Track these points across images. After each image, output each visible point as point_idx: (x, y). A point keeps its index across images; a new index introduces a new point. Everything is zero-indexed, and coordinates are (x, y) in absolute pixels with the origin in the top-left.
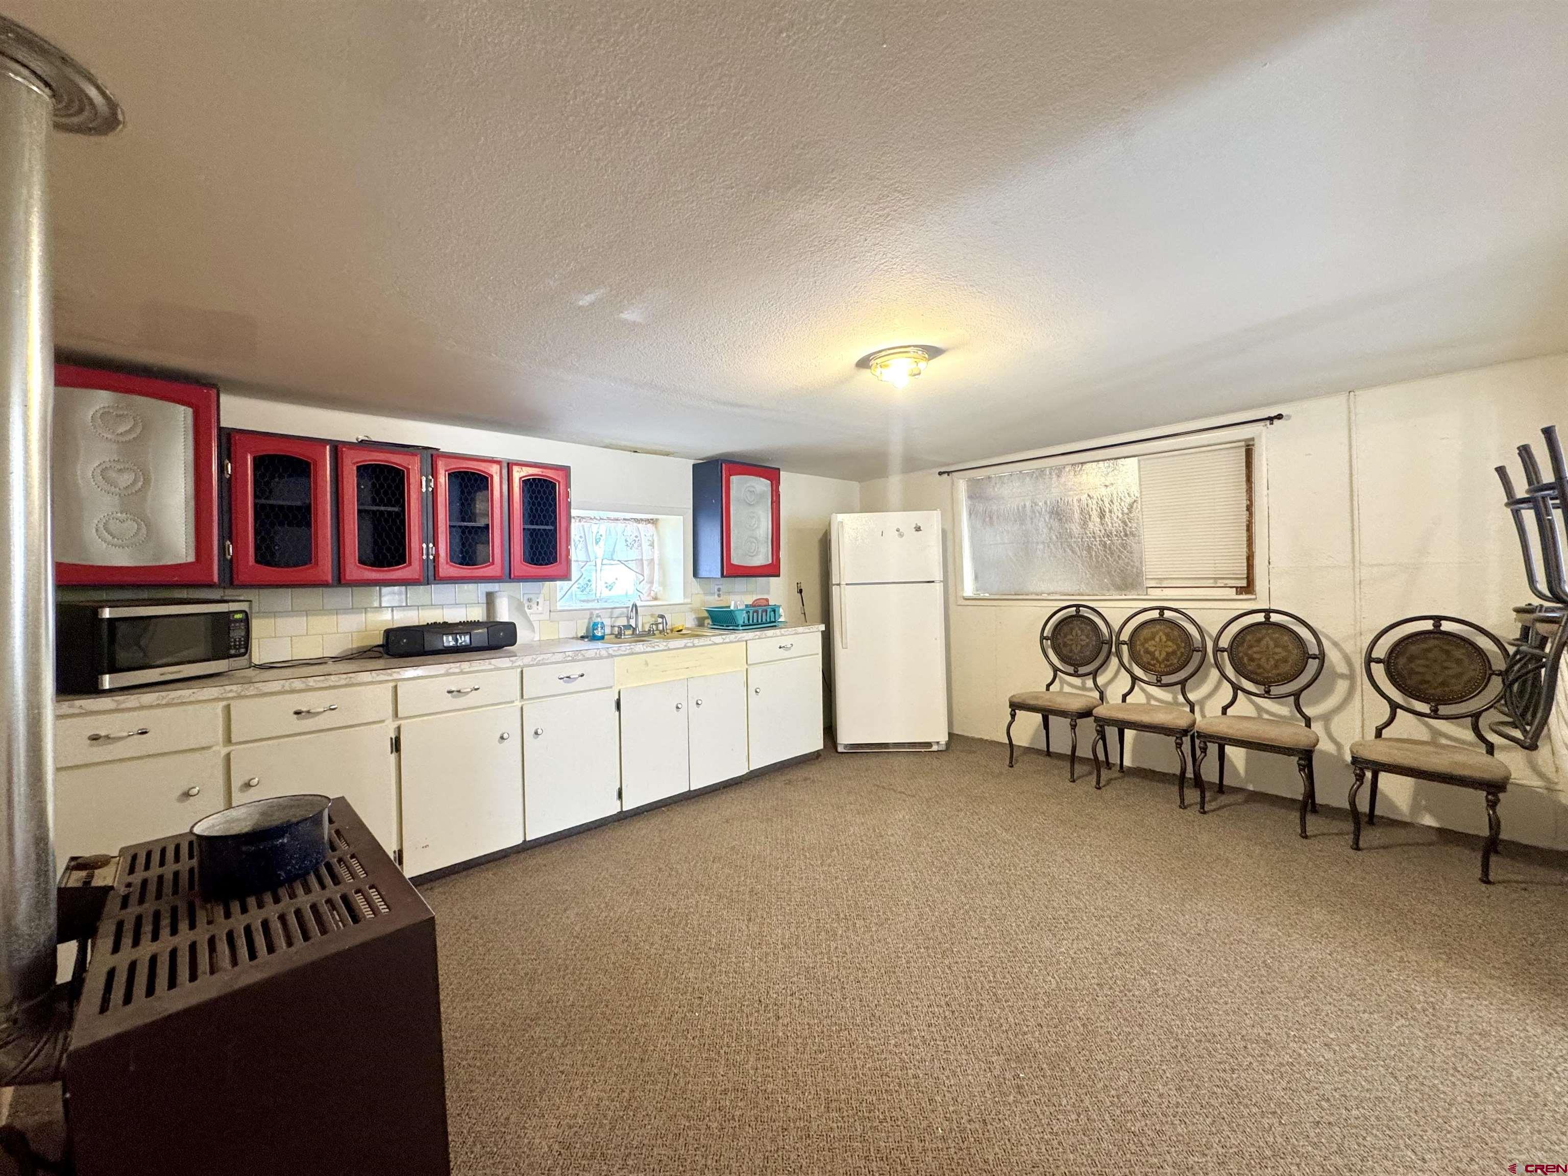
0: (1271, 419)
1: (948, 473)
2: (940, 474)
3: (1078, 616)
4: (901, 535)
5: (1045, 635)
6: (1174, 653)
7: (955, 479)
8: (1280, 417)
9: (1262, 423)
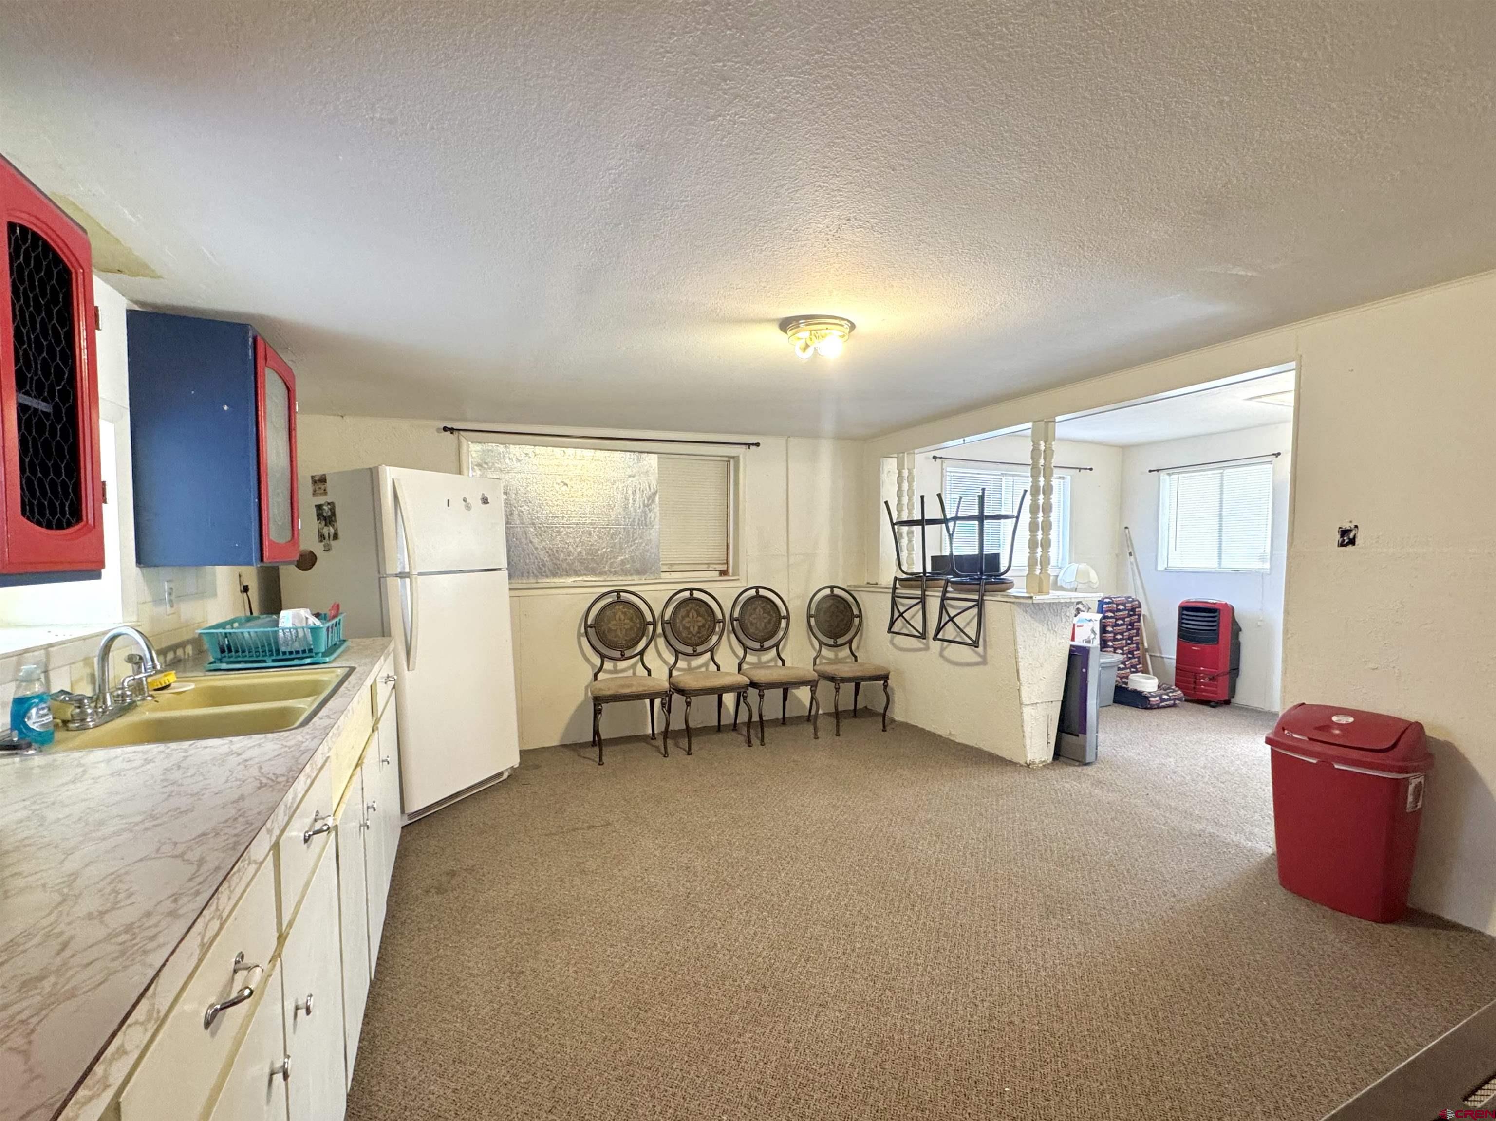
0: (749, 445)
1: (452, 430)
2: (445, 429)
3: (619, 601)
4: (468, 507)
5: (589, 623)
6: (704, 626)
7: (463, 440)
8: (758, 445)
9: (743, 446)
